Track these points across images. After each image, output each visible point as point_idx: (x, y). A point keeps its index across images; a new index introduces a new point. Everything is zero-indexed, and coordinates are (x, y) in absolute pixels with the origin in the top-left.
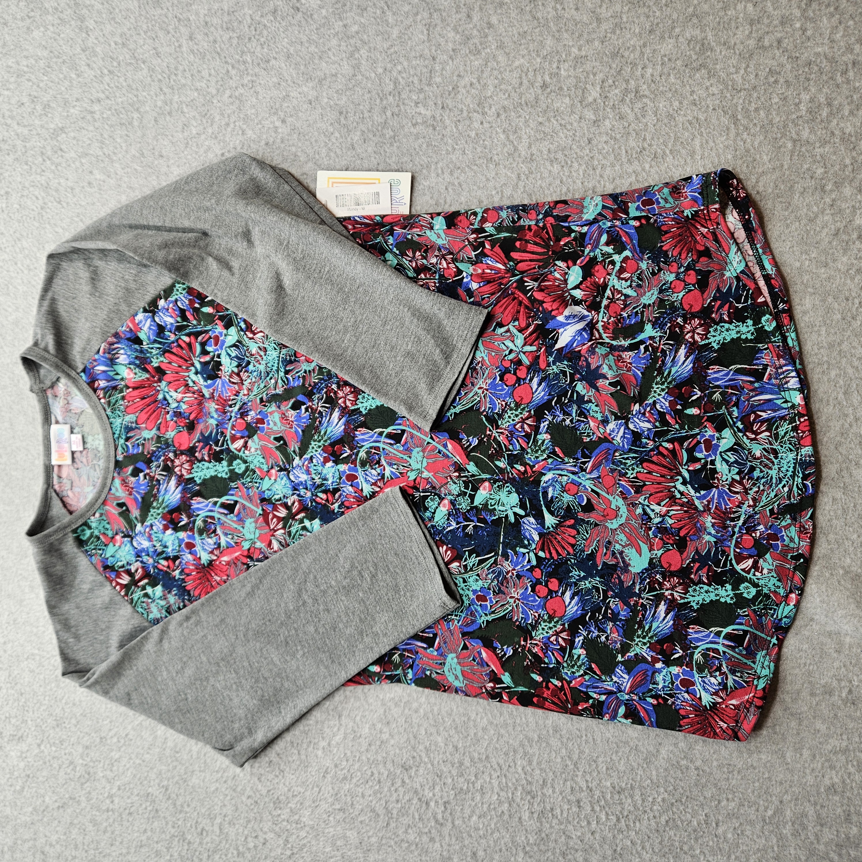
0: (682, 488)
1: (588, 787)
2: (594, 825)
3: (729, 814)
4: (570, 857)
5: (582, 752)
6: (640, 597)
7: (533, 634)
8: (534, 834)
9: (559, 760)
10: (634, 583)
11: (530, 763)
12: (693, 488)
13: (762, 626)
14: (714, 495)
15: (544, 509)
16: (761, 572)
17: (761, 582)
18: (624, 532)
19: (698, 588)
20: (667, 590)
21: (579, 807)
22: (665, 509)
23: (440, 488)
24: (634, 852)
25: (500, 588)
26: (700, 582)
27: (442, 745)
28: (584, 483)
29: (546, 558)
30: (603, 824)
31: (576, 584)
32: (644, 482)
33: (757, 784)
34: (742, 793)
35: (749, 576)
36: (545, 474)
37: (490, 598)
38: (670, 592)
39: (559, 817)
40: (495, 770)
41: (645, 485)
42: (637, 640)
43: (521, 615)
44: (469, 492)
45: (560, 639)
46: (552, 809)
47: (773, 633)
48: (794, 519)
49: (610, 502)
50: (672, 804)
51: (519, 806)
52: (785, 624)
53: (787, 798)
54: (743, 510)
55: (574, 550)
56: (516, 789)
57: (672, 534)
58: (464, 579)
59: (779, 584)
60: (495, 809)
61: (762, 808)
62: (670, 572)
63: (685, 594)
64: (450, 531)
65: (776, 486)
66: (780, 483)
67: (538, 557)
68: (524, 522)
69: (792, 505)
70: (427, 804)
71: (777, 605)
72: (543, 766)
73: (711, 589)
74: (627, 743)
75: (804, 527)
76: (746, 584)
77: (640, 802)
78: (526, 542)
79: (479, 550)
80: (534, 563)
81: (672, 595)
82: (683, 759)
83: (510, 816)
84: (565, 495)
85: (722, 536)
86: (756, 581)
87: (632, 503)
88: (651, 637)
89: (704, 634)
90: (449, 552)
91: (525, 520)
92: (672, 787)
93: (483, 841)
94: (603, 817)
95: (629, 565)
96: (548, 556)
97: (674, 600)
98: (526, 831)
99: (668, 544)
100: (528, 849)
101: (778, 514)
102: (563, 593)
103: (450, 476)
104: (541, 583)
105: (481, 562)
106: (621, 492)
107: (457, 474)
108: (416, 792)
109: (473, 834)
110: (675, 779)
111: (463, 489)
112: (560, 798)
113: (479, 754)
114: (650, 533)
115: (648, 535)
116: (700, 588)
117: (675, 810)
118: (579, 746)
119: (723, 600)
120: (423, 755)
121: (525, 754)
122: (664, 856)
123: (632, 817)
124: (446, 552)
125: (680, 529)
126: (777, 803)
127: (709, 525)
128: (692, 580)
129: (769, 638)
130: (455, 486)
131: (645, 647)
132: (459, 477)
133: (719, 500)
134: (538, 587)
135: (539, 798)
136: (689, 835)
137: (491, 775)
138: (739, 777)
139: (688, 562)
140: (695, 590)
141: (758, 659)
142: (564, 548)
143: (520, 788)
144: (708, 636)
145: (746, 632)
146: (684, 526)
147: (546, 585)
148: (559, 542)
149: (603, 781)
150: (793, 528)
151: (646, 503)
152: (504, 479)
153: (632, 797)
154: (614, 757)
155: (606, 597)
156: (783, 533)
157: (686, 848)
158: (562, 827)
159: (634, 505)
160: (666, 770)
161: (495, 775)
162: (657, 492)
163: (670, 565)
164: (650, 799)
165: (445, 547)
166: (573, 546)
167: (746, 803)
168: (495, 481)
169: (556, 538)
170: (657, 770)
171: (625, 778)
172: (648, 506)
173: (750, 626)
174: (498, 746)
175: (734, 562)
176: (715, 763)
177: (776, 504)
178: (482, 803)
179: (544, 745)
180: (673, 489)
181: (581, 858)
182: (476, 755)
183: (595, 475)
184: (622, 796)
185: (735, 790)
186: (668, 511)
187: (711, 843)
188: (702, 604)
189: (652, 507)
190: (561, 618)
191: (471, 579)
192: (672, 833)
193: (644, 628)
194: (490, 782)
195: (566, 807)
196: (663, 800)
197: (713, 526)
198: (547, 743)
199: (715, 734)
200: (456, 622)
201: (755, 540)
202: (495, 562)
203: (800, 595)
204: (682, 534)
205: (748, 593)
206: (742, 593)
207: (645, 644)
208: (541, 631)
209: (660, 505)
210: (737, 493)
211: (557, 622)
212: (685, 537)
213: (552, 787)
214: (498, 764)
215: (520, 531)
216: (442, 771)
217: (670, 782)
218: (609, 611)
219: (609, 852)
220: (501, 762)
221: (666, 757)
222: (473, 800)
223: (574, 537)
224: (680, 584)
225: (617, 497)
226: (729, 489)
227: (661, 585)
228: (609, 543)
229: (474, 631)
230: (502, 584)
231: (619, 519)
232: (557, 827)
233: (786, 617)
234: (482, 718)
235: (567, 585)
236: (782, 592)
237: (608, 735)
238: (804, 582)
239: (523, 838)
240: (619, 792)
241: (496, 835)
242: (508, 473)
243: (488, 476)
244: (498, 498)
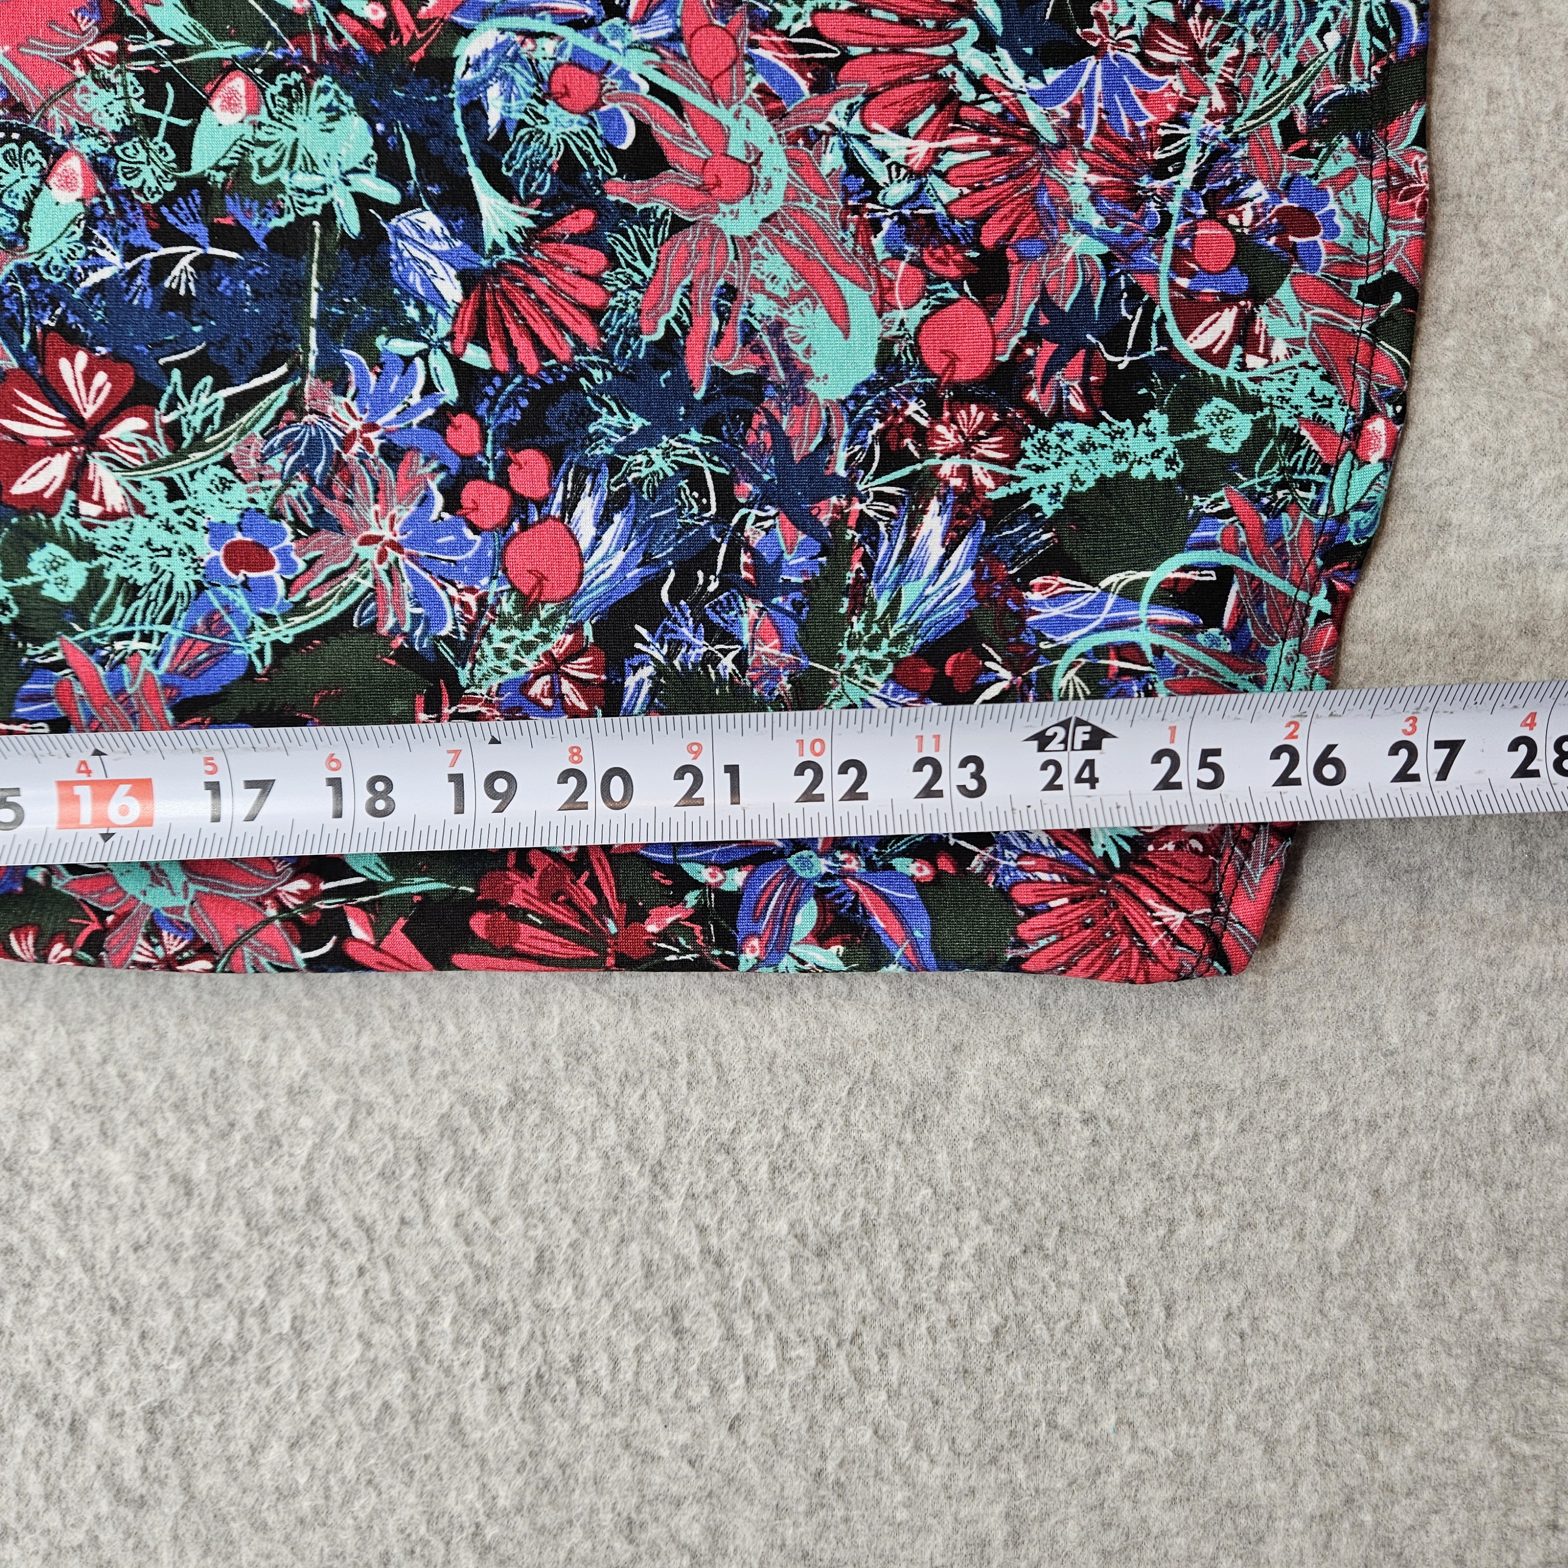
0: (978, 62)
1: (706, 1251)
2: (736, 1395)
3: (1206, 1267)
4: (653, 1531)
5: (676, 1123)
6: (852, 494)
7: (463, 676)
8: (511, 1469)
9: (593, 1165)
10: (828, 440)
11: (484, 1194)
12: (1020, 60)
13: (1281, 551)
14: (1090, 83)
15: (475, 172)
16: (1266, 355)
17: (1269, 390)
18: (781, 245)
19: (1053, 439)
20: (947, 455)
21: (679, 1333)
22: (923, 147)
23: (44, 107)
24: (887, 1466)
25: (319, 508)
26: (1062, 412)
27: (128, 1180)
28: (620, 62)
29: (494, 372)
30: (769, 1382)
31: (614, 465)
32: (843, 46)
33: (1293, 1143)
34: (1248, 1182)
35: (1223, 374)
36: (467, 32)
37: (283, 553)
38: (956, 461)
39: (606, 1386)
40: (345, 1245)
41: (846, 57)
42: (850, 655)
43: (409, 609)
44: (165, 118)
45: (566, 687)
46: (577, 1361)
47: (1319, 571)
48: (1365, 151)
49: (720, 133)
50: (1012, 1263)
51: (448, 1371)
52: (1359, 533)
53: (1394, 1174)
54: (1194, 131)
55: (602, 332)
56: (433, 1305)
57: (955, 240)
58: (169, 482)
59: (1326, 389)
60: (354, 1399)
61: (1313, 1227)
62: (955, 387)
63: (1011, 466)
64: (99, 287)
65: (1299, 35)
66: (1312, 19)
67: (464, 373)
68: (399, 234)
69: (1354, 99)
70: (75, 1427)
71: (1325, 471)
72: (535, 1198)
73: (1099, 437)
74: (839, 1061)
75: (1400, 173)
76: (1219, 403)
77: (897, 1275)
78: (413, 313)
79: (226, 357)
80: (449, 392)
81: (966, 472)
82: (1038, 1092)
83: (415, 1417)
84: (552, 111)
85: (1128, 232)
86: (1250, 386)
87: (804, 133)
88: (901, 639)
89: (1082, 601)
90: (101, 378)
91: (401, 223)
92: (1006, 1202)
93: (315, 1538)
94: (769, 1356)
95: (806, 373)
96: (503, 364)
97: (972, 491)
98: (483, 1462)
99: (941, 280)
100: (491, 1532)
101: (1311, 134)
102: (569, 506)
103: (82, 55)
104: (481, 474)
105: (236, 407)
106: (760, 89)
107: (110, 46)
108: (26, 1390)
109: (271, 1518)
110: (1017, 1168)
111: (139, 107)
112: (607, 1309)
113: (280, 1192)
114: (877, 242)
115: (870, 250)
116: (1062, 436)
117: (1021, 1282)
118: (666, 1104)
119: (1140, 472)
120: (49, 1233)
121: (463, 1161)
122: (994, 1461)
123: (872, 1338)
124: (88, 376)
125: (982, 219)
126: (1363, 1198)
127: (1079, 195)
128: (1032, 411)
129: (1302, 596)
130: (106, 96)
131: (878, 680)
132: (121, 56)
133: (1110, 101)
134: (470, 492)
135: (526, 1327)
136: (1074, 1370)
137: (330, 1268)
138: (1233, 1127)
139: (1014, 341)
140: (1044, 446)
141: (1271, 668)
142: (560, 325)
143: (449, 1301)
144: (1096, 606)
145: (1226, 574)
146: (995, 208)
147: (503, 481)
148: (541, 302)
149: (761, 1219)
150: (1362, 185)
151: (856, 127)
152: (308, 60)
153: (867, 1260)
154: (797, 1124)
155: (728, 505)
156: (1332, 205)
157: (1066, 1417)
158: (619, 1423)
159: (812, 138)
160: (982, 1140)
161: (347, 1266)
162: (892, 85)
163: (953, 361)
164: (934, 1259)
165: (82, 358)
166: (595, 314)
167: (1260, 1218)
168: (272, 70)
169: (528, 290)
170: (952, 1145)
171: (841, 1194)
172: (863, 139)
173: (1239, 551)
174: (353, 1148)
175: (1171, 327)
176: (1148, 1091)
177: (1300, 101)
178: (304, 1388)
179: (534, 1116)
180: (949, 70)
181: (697, 1528)
182: (267, 1200)
183: (659, 28)
184: (835, 1266)
185: (1221, 1174)
186: (935, 156)
187: (1152, 1383)
188: (1072, 498)
189: (876, 141)
190: (565, 603)
191: (201, 483)
192: (1015, 1371)
193: (873, 606)
194: (329, 1299)
195: (629, 1343)
196: (980, 1254)
197: (1094, 199)
198: (547, 1107)
199: (1146, 953)
200: (148, 661)
201: (1239, 239)
202: (295, 402)
203: (1401, 418)
204: (989, 238)
205: (1226, 434)
206: (1204, 439)
207: (877, 667)
208: (492, 662)
209: (904, 133)
210: (1166, 69)
211: (552, 619)
212: (1000, 249)
213: (575, 1272)
214: (359, 1221)
215: (382, 270)
216: (130, 1289)
217: (999, 1184)
218: (745, 558)
219: (797, 1487)
220: (370, 1209)
221: (979, 1091)
222: (263, 1379)
223: (597, 279)
224: (993, 430)
225: (747, 111)
226: (1141, 56)
227: (922, 436)
228: (730, 292)
229: (226, 690)
230: (327, 490)
231: (759, 196)
232: (598, 1427)
233: (1358, 506)
234: (285, 1050)
235: (581, 471)
236: (1338, 418)
237: (771, 1043)
238: (1409, 372)
239: (471, 1495)
240: (821, 1253)
241: (366, 1501)
242: (321, 32)
243: (242, 50)
244: (286, 137)
